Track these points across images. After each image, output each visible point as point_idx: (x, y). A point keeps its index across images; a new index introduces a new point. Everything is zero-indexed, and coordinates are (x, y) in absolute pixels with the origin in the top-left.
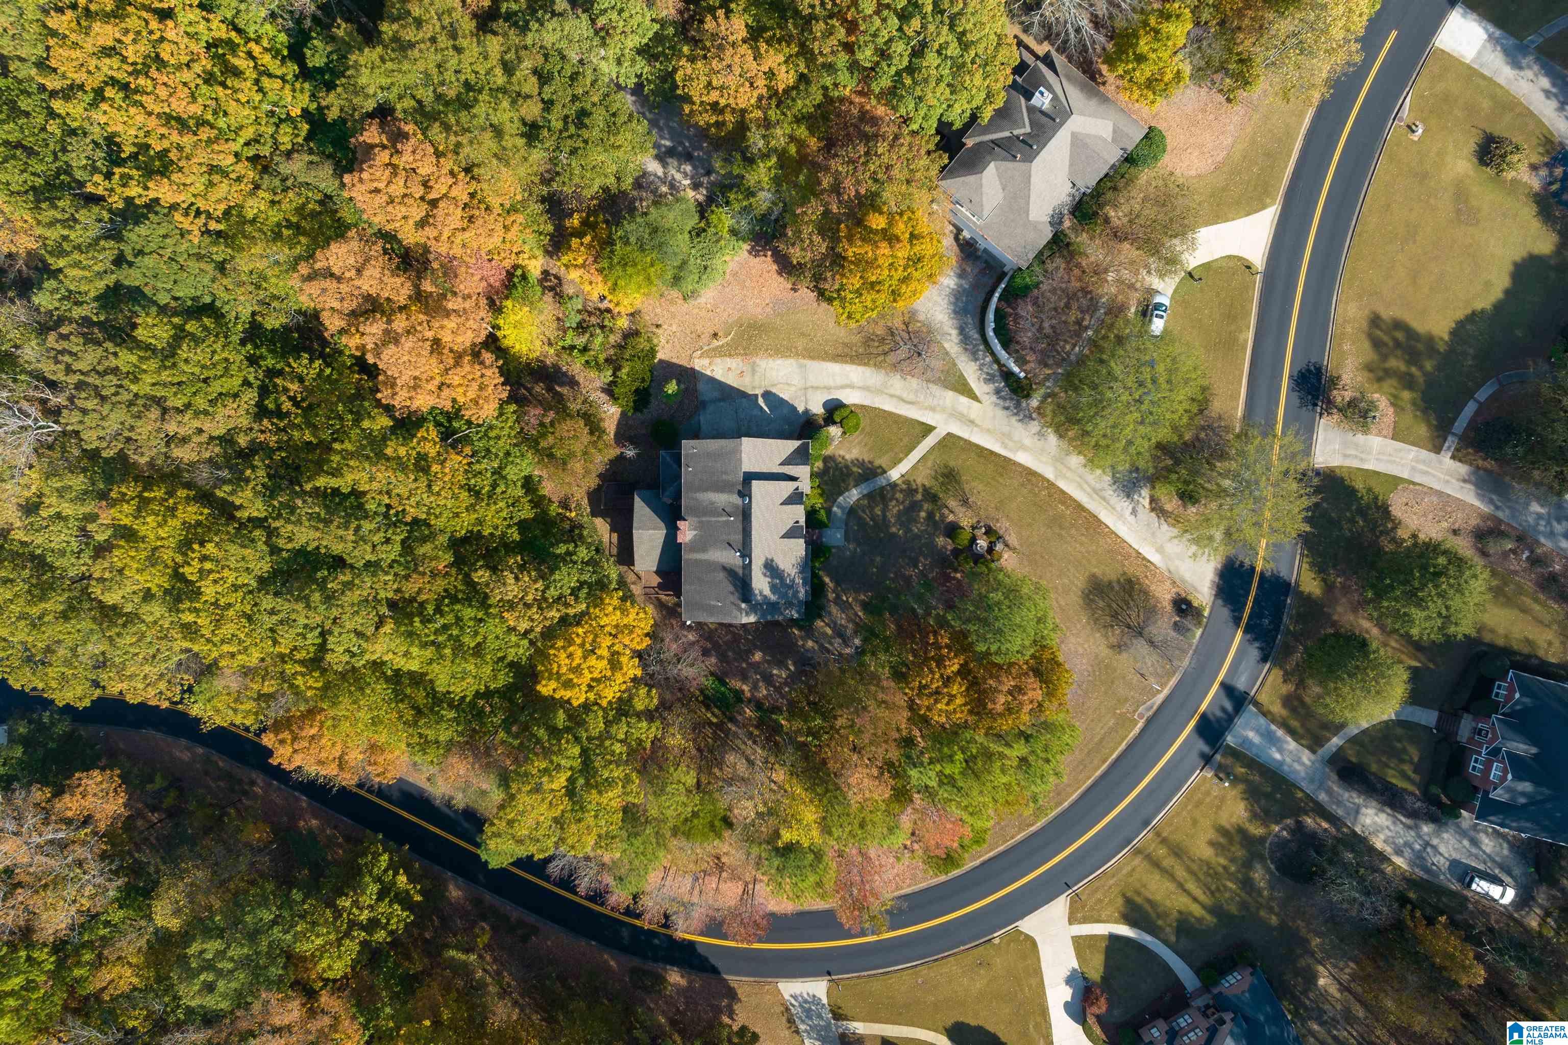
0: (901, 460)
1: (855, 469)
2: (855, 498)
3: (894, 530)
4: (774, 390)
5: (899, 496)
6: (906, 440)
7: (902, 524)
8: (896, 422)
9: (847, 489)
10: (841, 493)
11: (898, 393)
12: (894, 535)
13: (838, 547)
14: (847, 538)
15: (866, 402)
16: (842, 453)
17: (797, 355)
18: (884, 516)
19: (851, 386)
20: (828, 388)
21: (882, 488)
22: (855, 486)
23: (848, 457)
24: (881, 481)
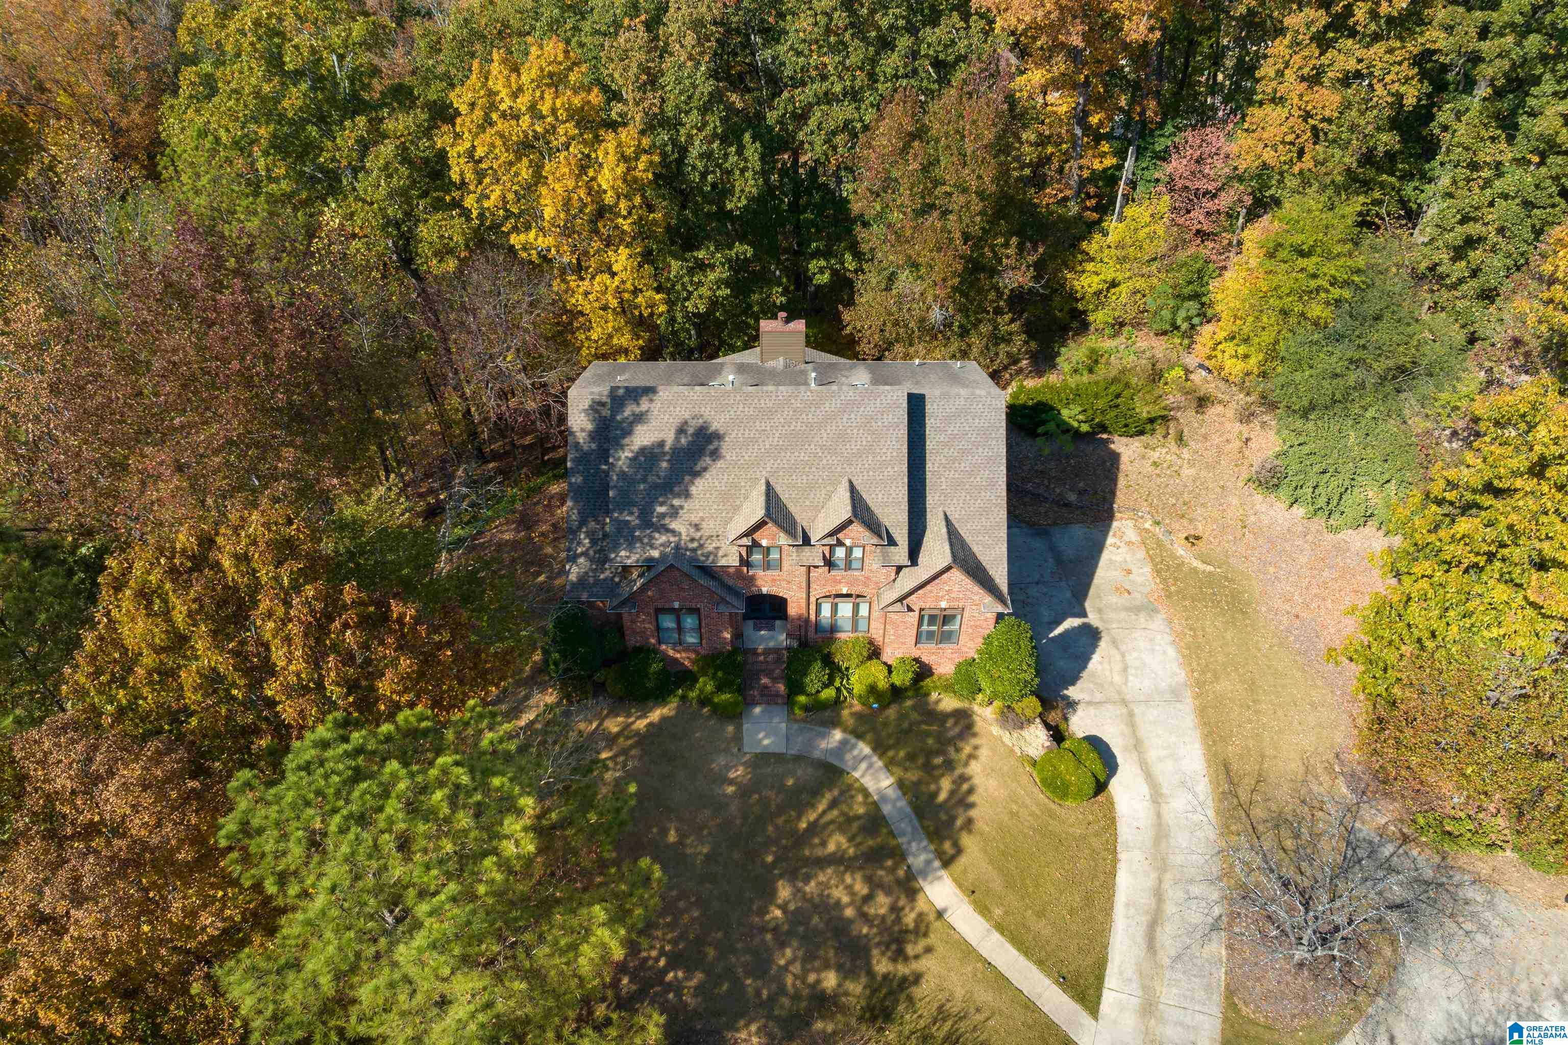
0: (983, 910)
1: (946, 784)
2: (868, 782)
3: (784, 892)
4: (1103, 644)
5: (882, 904)
6: (1044, 928)
7: (797, 918)
8: (1088, 900)
9: (889, 765)
10: (879, 748)
11: (1170, 908)
12: (770, 894)
13: (738, 738)
14: (763, 759)
15: (1125, 831)
16: (984, 753)
17: (1200, 684)
18: (822, 863)
19: (1157, 797)
20: (1137, 745)
21: (899, 855)
22: (901, 784)
23: (974, 768)
24: (919, 855)
